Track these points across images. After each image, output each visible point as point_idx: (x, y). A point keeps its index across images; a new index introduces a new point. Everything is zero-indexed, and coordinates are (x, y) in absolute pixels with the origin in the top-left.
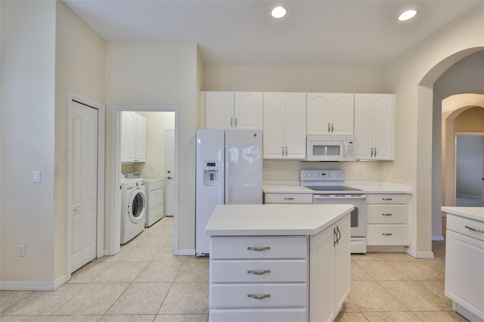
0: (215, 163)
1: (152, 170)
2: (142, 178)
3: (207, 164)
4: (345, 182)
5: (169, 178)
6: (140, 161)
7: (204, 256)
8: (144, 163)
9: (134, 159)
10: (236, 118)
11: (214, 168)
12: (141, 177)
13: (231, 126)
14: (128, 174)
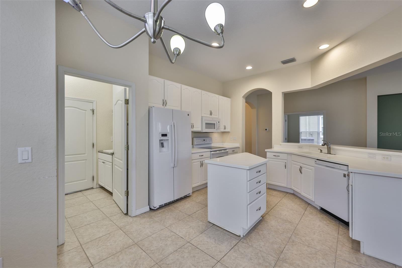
0: (167, 134)
3: (162, 135)
4: (212, 144)
7: (159, 208)
10: (166, 100)
11: (166, 138)
13: (162, 105)
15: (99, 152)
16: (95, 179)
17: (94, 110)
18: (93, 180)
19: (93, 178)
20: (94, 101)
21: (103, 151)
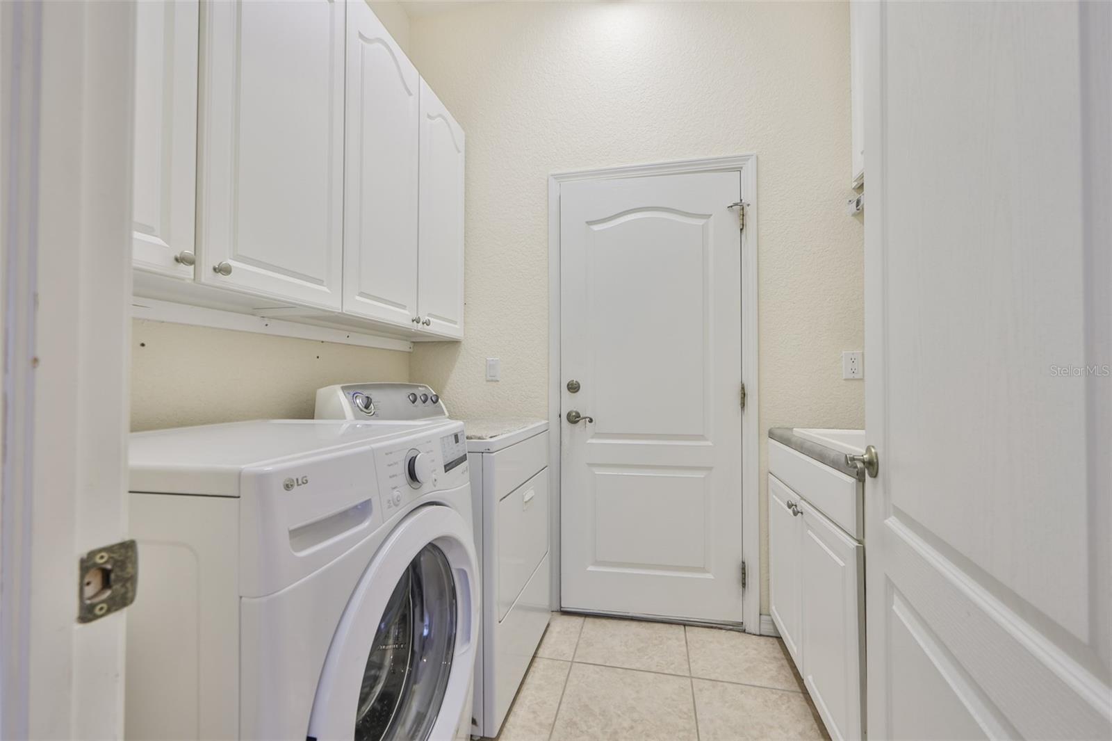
1: (493, 380)
2: (450, 417)
5: (574, 418)
6: (439, 328)
8: (453, 343)
9: (406, 312)
12: (443, 413)
14: (375, 395)
15: (772, 435)
16: (753, 580)
17: (747, 209)
18: (744, 585)
19: (744, 573)
20: (746, 158)
21: (791, 429)
